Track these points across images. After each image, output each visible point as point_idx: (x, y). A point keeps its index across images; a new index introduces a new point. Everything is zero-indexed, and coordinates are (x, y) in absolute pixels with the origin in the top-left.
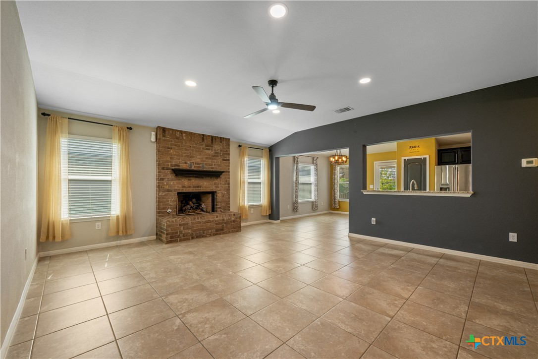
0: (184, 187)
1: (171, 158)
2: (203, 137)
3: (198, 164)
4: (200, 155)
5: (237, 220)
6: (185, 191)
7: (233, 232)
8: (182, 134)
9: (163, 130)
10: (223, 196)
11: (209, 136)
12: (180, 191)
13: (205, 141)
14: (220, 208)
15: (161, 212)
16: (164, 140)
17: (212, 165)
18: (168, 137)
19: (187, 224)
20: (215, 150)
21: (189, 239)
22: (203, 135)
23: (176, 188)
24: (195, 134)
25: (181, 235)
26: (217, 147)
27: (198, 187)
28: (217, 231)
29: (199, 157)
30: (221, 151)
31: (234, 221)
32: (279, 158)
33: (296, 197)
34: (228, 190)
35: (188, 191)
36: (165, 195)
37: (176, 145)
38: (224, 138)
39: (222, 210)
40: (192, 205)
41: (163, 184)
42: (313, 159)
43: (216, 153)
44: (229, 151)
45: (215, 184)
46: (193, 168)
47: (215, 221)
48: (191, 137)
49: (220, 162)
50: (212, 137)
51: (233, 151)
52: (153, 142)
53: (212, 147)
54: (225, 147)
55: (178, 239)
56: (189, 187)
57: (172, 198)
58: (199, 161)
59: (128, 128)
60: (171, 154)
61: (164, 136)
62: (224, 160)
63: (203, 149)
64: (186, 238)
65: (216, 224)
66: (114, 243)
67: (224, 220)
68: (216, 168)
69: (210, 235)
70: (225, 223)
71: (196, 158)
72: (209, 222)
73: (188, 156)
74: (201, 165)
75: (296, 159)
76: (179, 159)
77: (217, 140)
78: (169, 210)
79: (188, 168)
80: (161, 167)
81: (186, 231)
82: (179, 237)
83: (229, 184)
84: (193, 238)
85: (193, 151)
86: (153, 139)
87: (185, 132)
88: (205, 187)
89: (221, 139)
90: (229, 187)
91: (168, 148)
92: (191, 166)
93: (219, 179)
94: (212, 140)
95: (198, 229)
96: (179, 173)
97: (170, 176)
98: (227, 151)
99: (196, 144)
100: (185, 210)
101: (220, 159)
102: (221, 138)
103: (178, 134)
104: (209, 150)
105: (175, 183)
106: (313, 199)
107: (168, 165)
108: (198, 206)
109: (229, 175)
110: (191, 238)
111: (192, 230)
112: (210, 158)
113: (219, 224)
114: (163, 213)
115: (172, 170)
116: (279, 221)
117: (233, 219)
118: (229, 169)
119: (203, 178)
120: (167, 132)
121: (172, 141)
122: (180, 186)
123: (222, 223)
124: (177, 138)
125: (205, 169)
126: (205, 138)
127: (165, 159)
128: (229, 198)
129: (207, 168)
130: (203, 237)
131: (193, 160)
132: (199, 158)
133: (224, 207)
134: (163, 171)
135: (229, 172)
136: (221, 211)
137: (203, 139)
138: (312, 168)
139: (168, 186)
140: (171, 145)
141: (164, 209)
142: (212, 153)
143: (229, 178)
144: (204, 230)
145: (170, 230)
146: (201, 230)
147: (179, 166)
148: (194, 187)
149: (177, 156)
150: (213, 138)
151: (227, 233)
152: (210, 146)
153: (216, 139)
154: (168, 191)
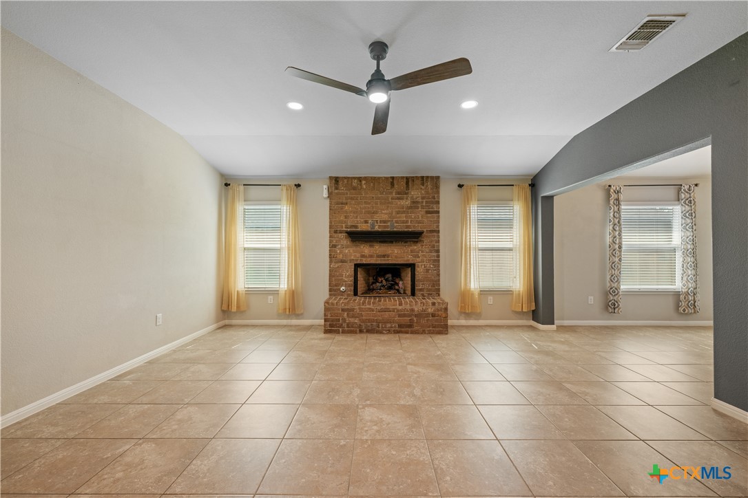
0: (363, 256)
1: (346, 217)
2: (392, 181)
3: (385, 222)
4: (387, 209)
5: (440, 313)
6: (365, 262)
7: (430, 333)
8: (361, 181)
9: (335, 180)
10: (427, 271)
11: (402, 178)
12: (359, 262)
13: (396, 186)
14: (421, 290)
15: (333, 290)
16: (337, 194)
17: (407, 222)
18: (342, 189)
19: (353, 310)
20: (412, 197)
21: (356, 333)
22: (393, 178)
23: (352, 257)
24: (379, 178)
25: (345, 325)
26: (416, 193)
27: (384, 256)
28: (400, 326)
29: (385, 212)
30: (423, 198)
31: (433, 315)
32: (550, 198)
33: (615, 279)
34: (437, 261)
35: (369, 262)
36: (338, 267)
37: (352, 199)
38: (427, 177)
39: (425, 293)
40: (384, 282)
41: (336, 252)
42: (679, 191)
43: (414, 202)
44: (438, 197)
45: (412, 251)
46: (377, 228)
47: (398, 311)
48: (374, 184)
49: (422, 217)
50: (407, 178)
51: (448, 196)
52: (325, 198)
53: (406, 194)
54: (430, 191)
55: (341, 329)
56: (371, 256)
57: (347, 271)
58: (385, 217)
59: (295, 185)
60: (346, 212)
61: (336, 189)
62: (428, 212)
63: (392, 199)
64: (351, 330)
65: (400, 316)
66: (284, 322)
67: (412, 310)
68: (414, 226)
69: (389, 332)
70: (416, 316)
71: (382, 213)
72: (387, 310)
73: (369, 212)
74: (389, 224)
75: (614, 196)
76: (357, 217)
77: (416, 182)
78: (342, 288)
79: (370, 230)
80: (334, 231)
81: (352, 320)
82: (341, 326)
83: (438, 251)
84: (361, 331)
85: (377, 204)
86: (325, 194)
87: (365, 178)
88: (396, 257)
89: (423, 179)
90: (438, 256)
91: (342, 204)
92: (373, 225)
93: (419, 245)
94: (407, 183)
95: (369, 320)
96: (357, 237)
97: (345, 242)
98: (434, 198)
99: (382, 193)
100: (373, 289)
101: (420, 213)
102: (423, 177)
103: (355, 183)
104: (403, 199)
105: (351, 251)
106: (678, 285)
107: (342, 227)
108: (392, 285)
109: (438, 237)
110: (358, 331)
111: (360, 320)
112: (404, 212)
113: (404, 315)
114: (335, 290)
115: (347, 232)
116: (553, 327)
117: (430, 310)
118: (438, 227)
119: (392, 242)
120: (340, 183)
121: (347, 193)
122: (358, 255)
123: (409, 316)
124: (354, 188)
125: (395, 229)
126: (395, 182)
127: (337, 219)
128: (439, 275)
129: (398, 227)
130: (377, 333)
131: (377, 217)
132: (386, 214)
133: (429, 290)
134: (336, 235)
135: (438, 232)
136: (423, 295)
137: (392, 184)
138: (677, 211)
139: (341, 256)
140: (347, 199)
141: (336, 286)
142: (408, 203)
143: (438, 242)
144: (378, 322)
145: (329, 315)
146: (373, 321)
147: (356, 227)
148: (378, 256)
149: (354, 213)
150: (408, 181)
151: (418, 333)
152: (402, 194)
153: (413, 181)
154: (343, 261)
